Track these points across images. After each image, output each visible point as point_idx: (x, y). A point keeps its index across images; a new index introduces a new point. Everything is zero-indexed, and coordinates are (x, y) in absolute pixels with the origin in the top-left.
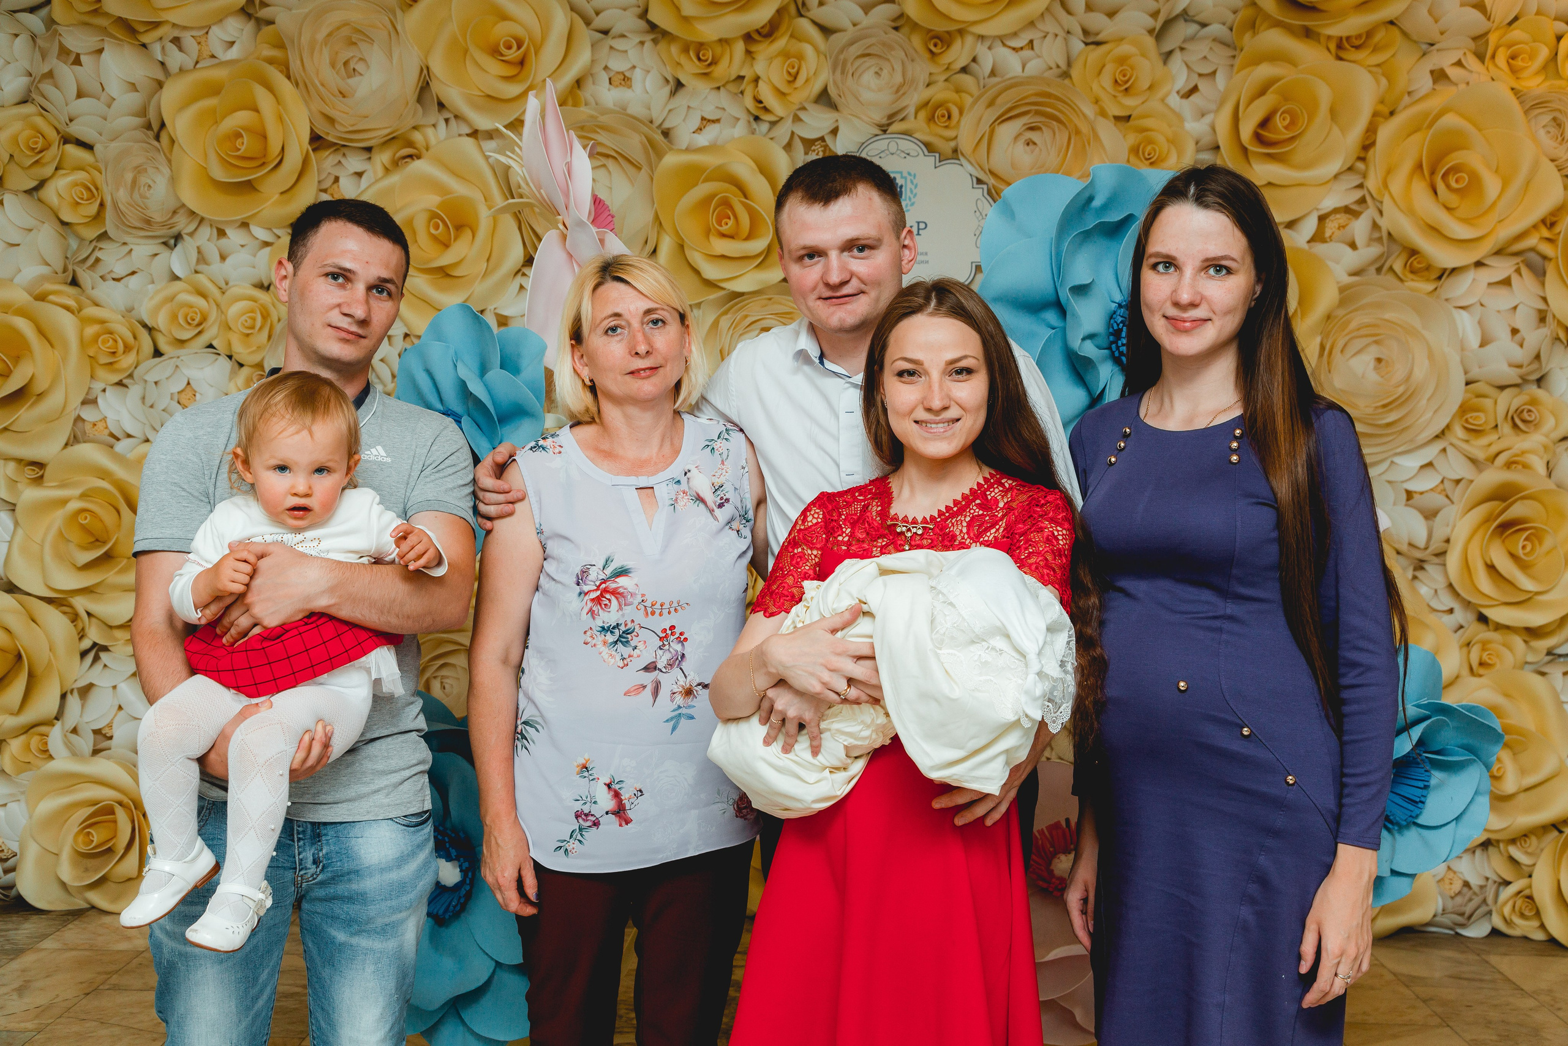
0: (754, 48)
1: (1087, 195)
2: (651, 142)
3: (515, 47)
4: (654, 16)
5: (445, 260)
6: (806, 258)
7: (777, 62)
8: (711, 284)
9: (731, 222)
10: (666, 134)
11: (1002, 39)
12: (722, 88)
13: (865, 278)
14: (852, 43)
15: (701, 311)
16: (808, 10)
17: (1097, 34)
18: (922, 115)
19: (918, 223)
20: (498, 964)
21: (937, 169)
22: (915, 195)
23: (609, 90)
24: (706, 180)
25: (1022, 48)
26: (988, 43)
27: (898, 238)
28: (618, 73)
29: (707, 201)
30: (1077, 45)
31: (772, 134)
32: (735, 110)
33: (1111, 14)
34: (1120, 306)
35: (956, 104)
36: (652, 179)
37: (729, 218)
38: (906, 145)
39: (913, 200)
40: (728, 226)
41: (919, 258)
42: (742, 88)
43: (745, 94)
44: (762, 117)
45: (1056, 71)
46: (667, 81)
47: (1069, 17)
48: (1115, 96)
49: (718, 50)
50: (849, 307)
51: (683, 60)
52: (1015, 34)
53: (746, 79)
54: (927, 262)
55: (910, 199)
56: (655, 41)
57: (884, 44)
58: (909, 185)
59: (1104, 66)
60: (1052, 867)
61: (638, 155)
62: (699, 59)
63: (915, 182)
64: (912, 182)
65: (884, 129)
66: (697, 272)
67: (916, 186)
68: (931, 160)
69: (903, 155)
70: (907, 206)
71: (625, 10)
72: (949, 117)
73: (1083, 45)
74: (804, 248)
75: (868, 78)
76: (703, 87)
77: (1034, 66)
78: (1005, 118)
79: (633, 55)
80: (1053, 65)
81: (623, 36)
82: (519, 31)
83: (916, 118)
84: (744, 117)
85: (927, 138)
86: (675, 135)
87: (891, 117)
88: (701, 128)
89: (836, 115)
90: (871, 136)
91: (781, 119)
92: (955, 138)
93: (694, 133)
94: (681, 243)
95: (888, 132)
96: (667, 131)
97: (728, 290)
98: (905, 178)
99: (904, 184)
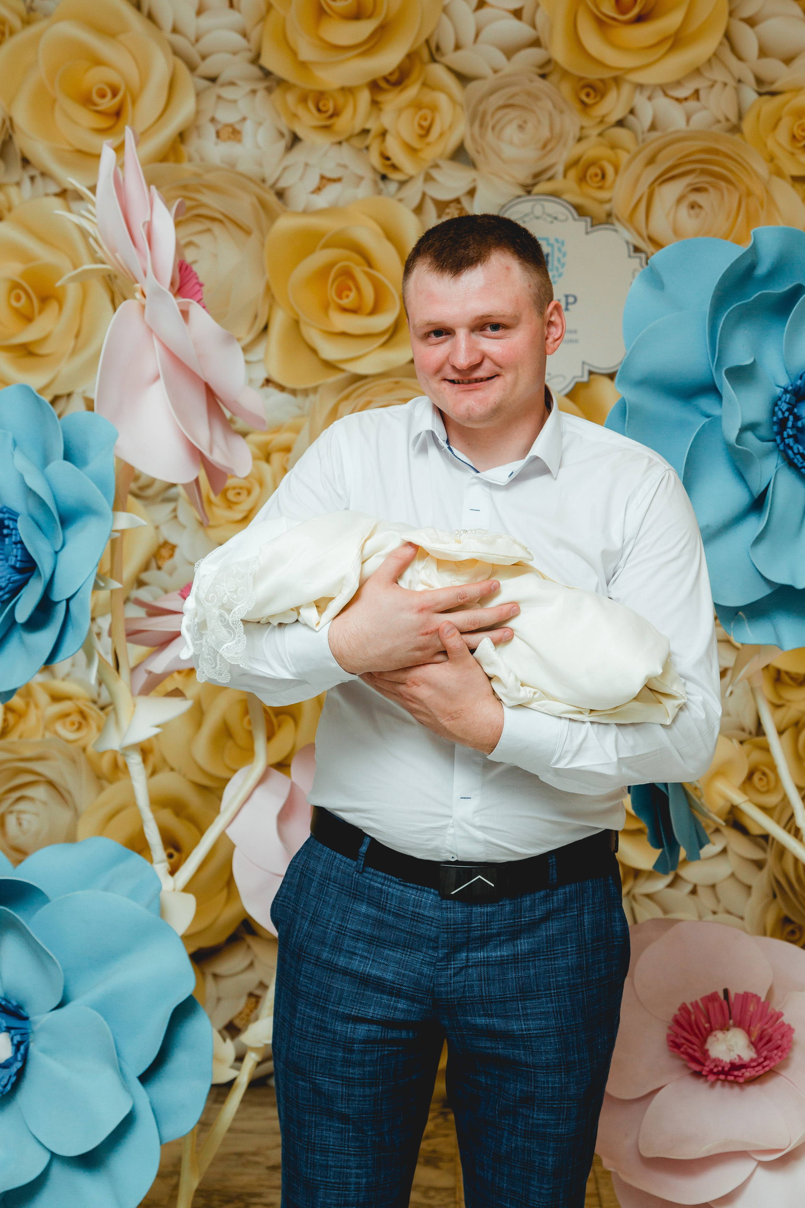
0: (381, 98)
1: (747, 262)
2: (263, 204)
3: (109, 94)
4: (268, 61)
5: (28, 335)
6: (433, 335)
7: (407, 115)
8: (330, 366)
9: (353, 295)
10: (280, 194)
11: (664, 89)
12: (344, 143)
13: (499, 360)
14: (492, 92)
15: (318, 396)
16: (443, 55)
17: (772, 83)
18: (573, 174)
19: (567, 296)
20: (53, 1155)
21: (589, 235)
22: (564, 264)
23: (215, 145)
24: (326, 246)
25: (686, 99)
26: (647, 93)
27: (541, 313)
28: (227, 125)
29: (324, 272)
30: (750, 95)
31: (402, 194)
32: (357, 167)
33: (788, 61)
34: (786, 391)
35: (611, 162)
36: (263, 245)
37: (350, 290)
38: (553, 207)
39: (561, 270)
40: (349, 300)
41: (567, 336)
42: (368, 142)
43: (371, 149)
44: (390, 176)
45: (724, 124)
46: (282, 135)
47: (740, 64)
48: (793, 154)
49: (341, 100)
50: (480, 394)
51: (301, 111)
52: (678, 83)
53: (372, 133)
54: (576, 341)
55: (557, 269)
56: (269, 90)
57: (529, 94)
58: (557, 254)
59: (779, 120)
60: (708, 1046)
61: (246, 218)
62: (319, 110)
63: (564, 249)
64: (560, 250)
65: (528, 190)
66: (314, 351)
67: (564, 255)
68: (581, 225)
69: (549, 219)
70: (554, 277)
71: (235, 53)
72: (604, 176)
73: (755, 96)
74: (429, 324)
75: (511, 131)
76: (322, 141)
77: (700, 120)
78: (665, 178)
79: (244, 106)
80: (722, 118)
81: (232, 84)
82: (114, 78)
83: (565, 175)
84: (369, 176)
85: (578, 200)
86: (291, 195)
87: (537, 176)
88: (319, 188)
89: (473, 174)
90: (514, 197)
91: (411, 177)
92: (609, 201)
93: (313, 192)
94: (296, 318)
95: (533, 193)
96: (281, 191)
97: (349, 372)
98: (552, 245)
99: (550, 253)
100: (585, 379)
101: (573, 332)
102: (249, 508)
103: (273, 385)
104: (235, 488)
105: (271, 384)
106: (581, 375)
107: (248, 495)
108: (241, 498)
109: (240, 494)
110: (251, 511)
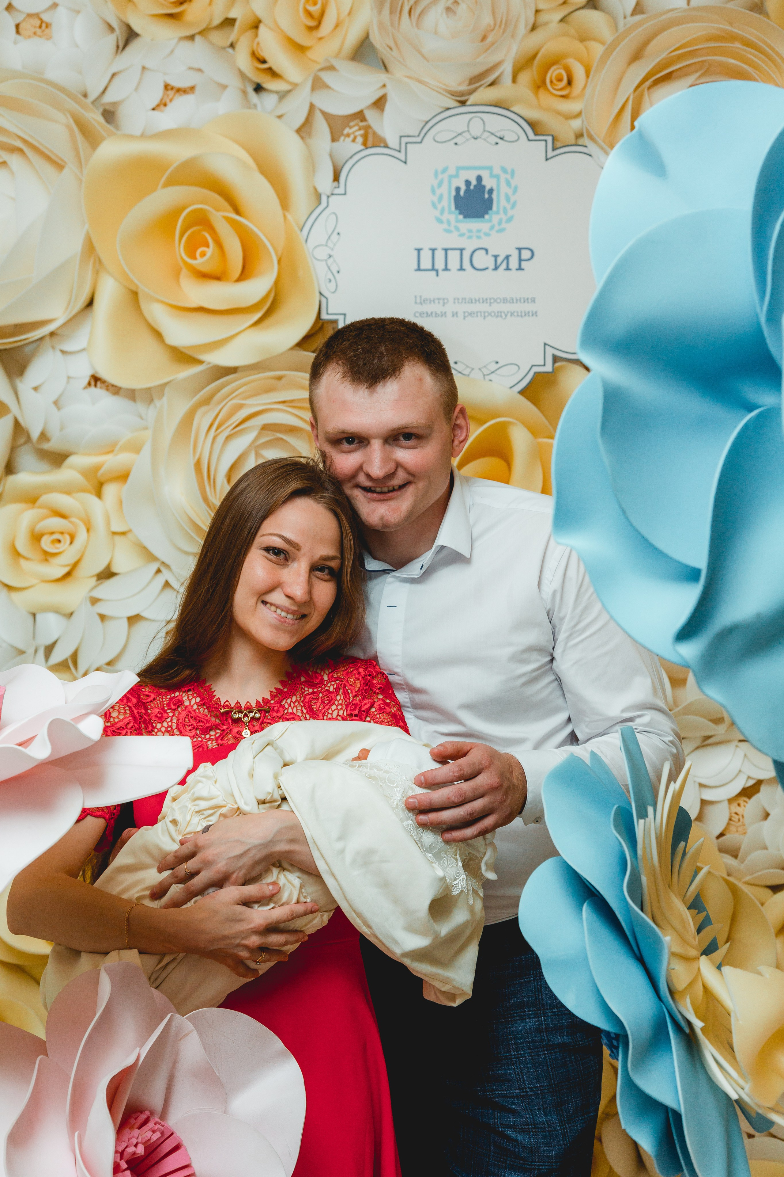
2: (81, 125)
8: (181, 355)
9: (210, 251)
10: (108, 113)
12: (198, 38)
13: (412, 469)
15: (165, 399)
18: (525, 77)
19: (520, 250)
21: (550, 162)
22: (514, 206)
23: (15, 43)
24: (171, 182)
28: (30, 16)
29: (168, 219)
31: (282, 110)
32: (219, 73)
35: (580, 60)
36: (80, 182)
37: (208, 246)
38: (496, 122)
39: (510, 213)
40: (207, 259)
42: (232, 37)
43: (238, 47)
44: (265, 85)
46: (111, 29)
50: (393, 504)
53: (237, 23)
54: (535, 314)
55: (505, 211)
58: (504, 189)
61: (60, 147)
63: (513, 183)
64: (508, 183)
65: (462, 99)
66: (158, 335)
67: (515, 191)
68: (539, 147)
69: (495, 139)
72: (570, 83)
75: (435, 16)
76: (167, 36)
78: (657, 78)
83: (514, 81)
84: (234, 83)
85: (533, 114)
86: (124, 114)
87: (476, 80)
88: (164, 101)
89: (383, 77)
90: (441, 110)
91: (295, 85)
92: (579, 115)
93: (153, 109)
94: (134, 289)
95: (468, 103)
96: (108, 108)
97: (209, 363)
98: (498, 177)
99: (495, 187)
100: (549, 368)
101: (530, 301)
102: (72, 561)
103: (103, 385)
104: (52, 533)
105: (99, 383)
106: (542, 363)
107: (71, 543)
108: (61, 547)
109: (59, 541)
110: (76, 565)
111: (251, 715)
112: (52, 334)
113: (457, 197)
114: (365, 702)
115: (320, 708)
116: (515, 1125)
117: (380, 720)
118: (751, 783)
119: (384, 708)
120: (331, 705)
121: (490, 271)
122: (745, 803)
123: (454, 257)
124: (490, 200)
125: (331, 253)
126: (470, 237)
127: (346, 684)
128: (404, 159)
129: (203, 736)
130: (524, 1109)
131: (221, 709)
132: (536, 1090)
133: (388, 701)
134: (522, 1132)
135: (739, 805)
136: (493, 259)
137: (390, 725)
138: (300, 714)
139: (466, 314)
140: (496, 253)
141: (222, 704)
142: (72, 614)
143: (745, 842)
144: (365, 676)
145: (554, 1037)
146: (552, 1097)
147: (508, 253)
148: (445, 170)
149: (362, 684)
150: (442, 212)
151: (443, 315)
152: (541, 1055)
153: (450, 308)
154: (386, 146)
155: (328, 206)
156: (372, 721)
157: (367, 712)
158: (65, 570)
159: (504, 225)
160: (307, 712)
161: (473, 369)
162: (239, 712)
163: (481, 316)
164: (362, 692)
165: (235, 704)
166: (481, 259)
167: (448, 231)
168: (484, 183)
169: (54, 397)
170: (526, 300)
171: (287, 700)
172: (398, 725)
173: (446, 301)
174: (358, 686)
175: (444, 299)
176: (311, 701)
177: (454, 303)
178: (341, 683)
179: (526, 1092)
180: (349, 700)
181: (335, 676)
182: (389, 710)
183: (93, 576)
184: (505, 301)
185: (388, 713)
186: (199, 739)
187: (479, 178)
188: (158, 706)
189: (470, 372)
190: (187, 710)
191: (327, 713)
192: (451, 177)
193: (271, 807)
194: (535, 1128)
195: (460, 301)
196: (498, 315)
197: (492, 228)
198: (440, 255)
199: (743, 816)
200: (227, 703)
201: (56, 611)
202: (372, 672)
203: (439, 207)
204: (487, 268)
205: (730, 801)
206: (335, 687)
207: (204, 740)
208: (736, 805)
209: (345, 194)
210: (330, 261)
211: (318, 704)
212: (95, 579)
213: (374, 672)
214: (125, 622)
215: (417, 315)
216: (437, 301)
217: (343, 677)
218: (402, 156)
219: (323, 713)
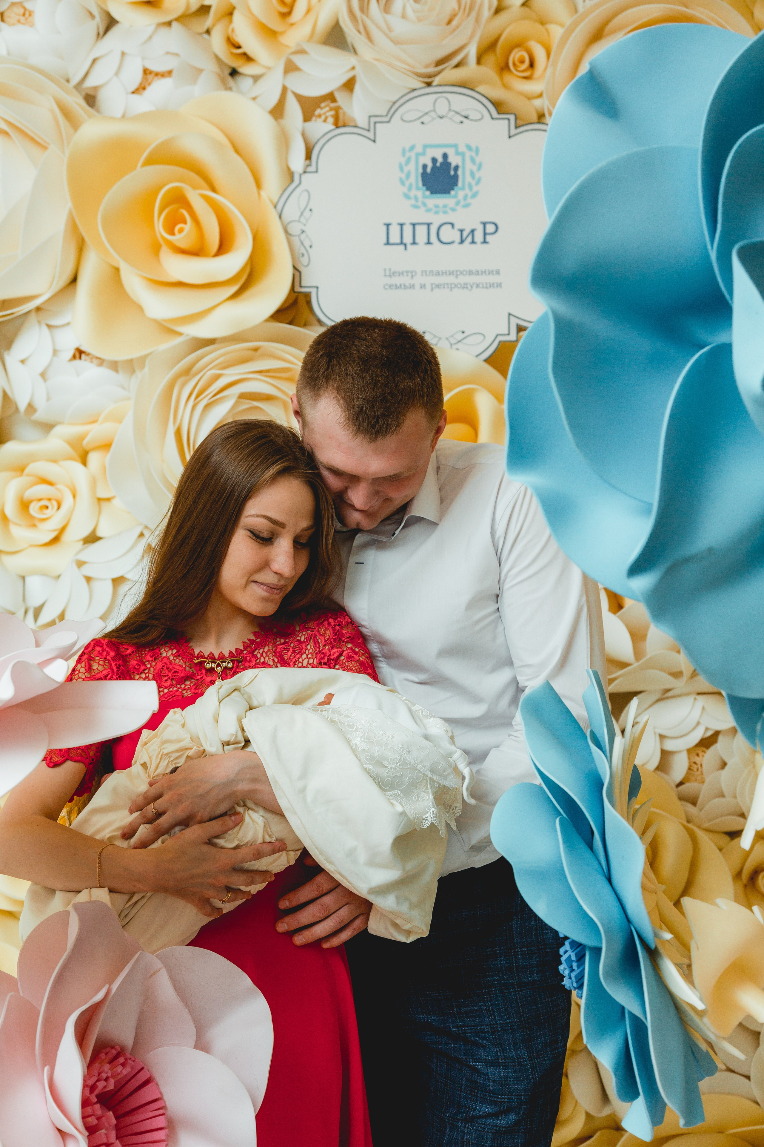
2: (64, 109)
8: (160, 327)
9: (188, 227)
10: (90, 97)
12: (174, 24)
15: (146, 369)
18: (489, 60)
19: (484, 224)
21: (513, 139)
22: (478, 182)
24: (149, 162)
28: (15, 4)
29: (147, 196)
31: (254, 93)
35: (541, 43)
37: (185, 222)
38: (462, 101)
39: (475, 189)
40: (185, 236)
42: (208, 24)
43: (213, 33)
44: (240, 70)
46: (92, 16)
53: (212, 11)
54: (499, 285)
55: (470, 187)
58: (469, 165)
61: (44, 129)
63: (478, 160)
64: (473, 160)
65: (427, 80)
66: (139, 309)
67: (479, 167)
68: (502, 126)
69: (460, 118)
72: (532, 65)
76: (145, 22)
83: (479, 62)
84: (210, 67)
85: (498, 93)
86: (103, 97)
87: (441, 63)
88: (142, 86)
89: (352, 60)
90: (407, 91)
91: (269, 68)
92: (540, 95)
93: (133, 93)
94: (116, 265)
95: (434, 84)
96: (91, 92)
97: (188, 335)
98: (463, 154)
99: (460, 164)
100: (513, 337)
101: (494, 273)
102: (60, 526)
103: (87, 358)
104: (40, 500)
105: (83, 356)
106: (507, 332)
107: (58, 508)
108: (48, 512)
109: (47, 507)
110: (62, 530)
111: (224, 665)
112: (38, 309)
113: (424, 175)
114: (334, 651)
115: (291, 658)
116: (485, 1060)
117: (348, 668)
118: (709, 733)
119: (353, 656)
120: (302, 654)
121: (456, 245)
122: (703, 753)
123: (421, 231)
124: (456, 176)
125: (304, 228)
126: (437, 213)
127: (317, 633)
128: (372, 138)
129: (179, 686)
130: (495, 1044)
131: (195, 660)
132: (507, 1026)
133: (357, 650)
134: (492, 1066)
135: (698, 755)
136: (459, 233)
137: (358, 673)
138: (271, 663)
139: (434, 286)
140: (461, 227)
141: (196, 655)
142: (59, 576)
143: (704, 791)
144: (335, 625)
145: (524, 975)
146: (522, 1033)
147: (474, 227)
148: (412, 148)
149: (332, 634)
150: (410, 188)
151: (412, 287)
152: (511, 992)
153: (418, 280)
154: (356, 126)
155: (300, 183)
156: (341, 669)
157: (337, 660)
158: (53, 535)
159: (469, 200)
160: (278, 662)
161: (440, 339)
162: (212, 662)
163: (448, 287)
164: (331, 642)
165: (209, 654)
166: (447, 234)
167: (415, 207)
168: (450, 159)
169: (40, 369)
170: (491, 272)
171: (259, 650)
172: (366, 673)
173: (414, 274)
174: (327, 635)
175: (412, 272)
176: (282, 651)
177: (422, 275)
178: (311, 633)
179: (497, 1027)
180: (319, 649)
181: (306, 627)
182: (358, 658)
183: (80, 540)
184: (471, 273)
185: (357, 661)
186: (175, 689)
187: (445, 156)
188: (137, 659)
189: (438, 342)
190: (163, 662)
191: (297, 662)
192: (418, 155)
193: (236, 749)
194: (505, 1063)
195: (428, 273)
196: (465, 286)
197: (458, 203)
198: (408, 230)
199: (701, 766)
200: (201, 654)
201: (44, 574)
202: (342, 622)
203: (407, 183)
204: (453, 242)
205: (689, 751)
206: (306, 637)
207: (180, 690)
208: (695, 755)
209: (317, 172)
210: (303, 236)
211: (289, 653)
212: (81, 543)
213: (343, 622)
214: (110, 584)
215: (387, 287)
216: (405, 274)
217: (314, 627)
218: (371, 135)
219: (294, 662)
